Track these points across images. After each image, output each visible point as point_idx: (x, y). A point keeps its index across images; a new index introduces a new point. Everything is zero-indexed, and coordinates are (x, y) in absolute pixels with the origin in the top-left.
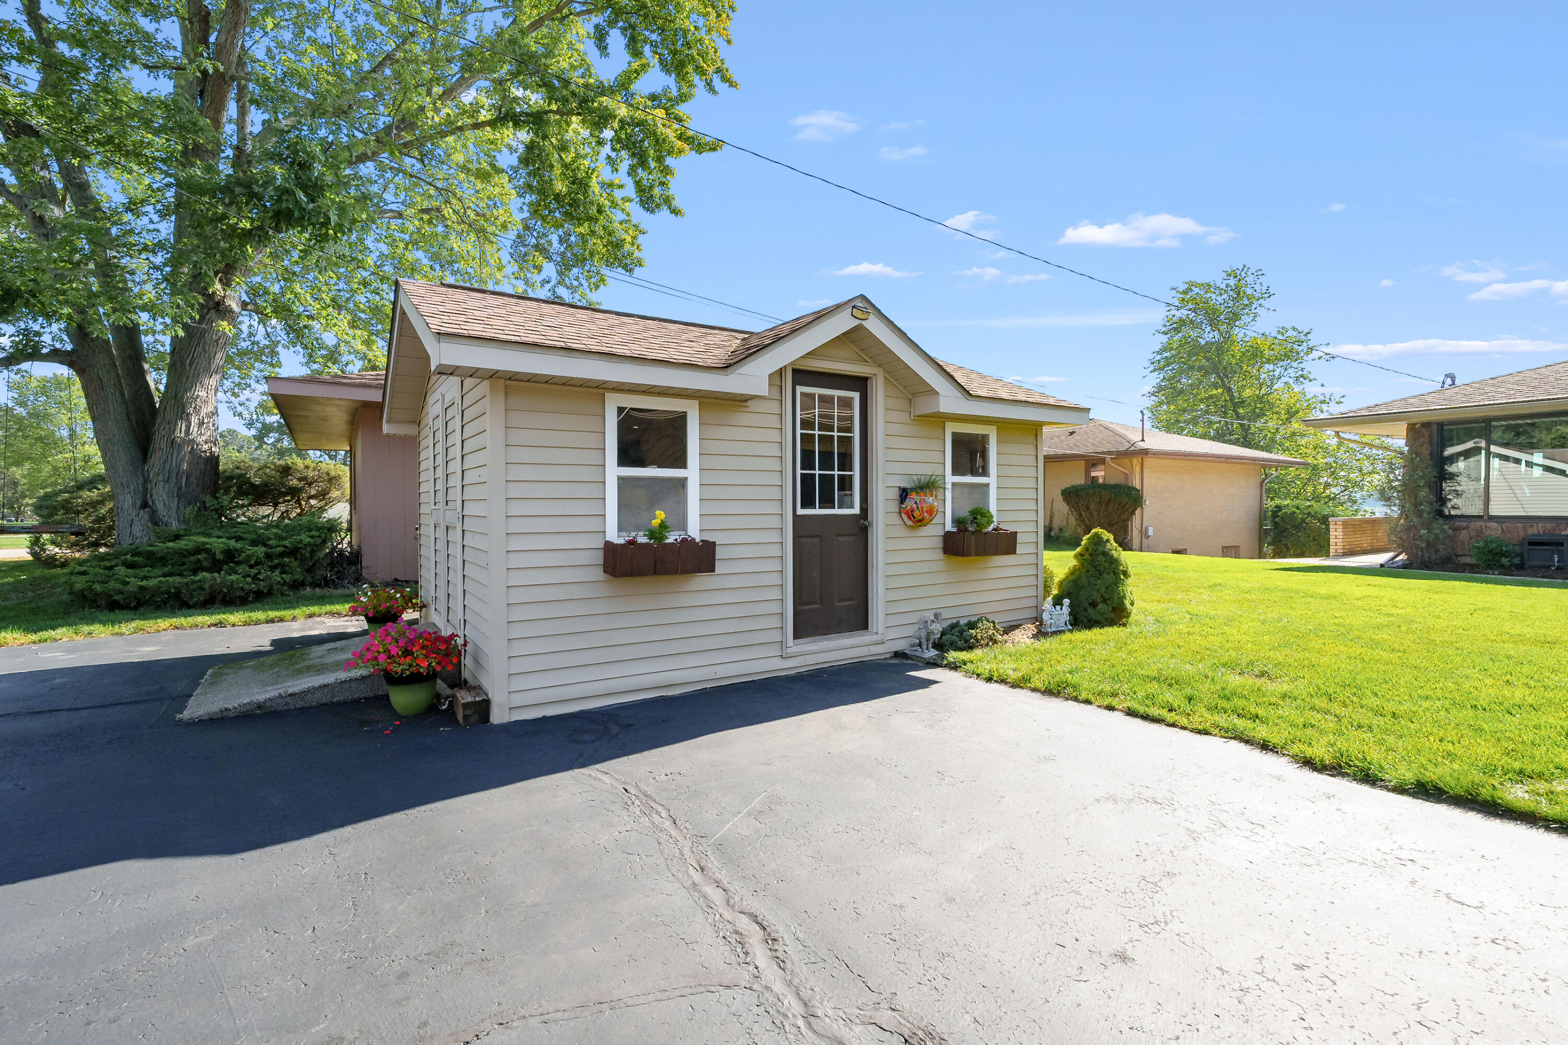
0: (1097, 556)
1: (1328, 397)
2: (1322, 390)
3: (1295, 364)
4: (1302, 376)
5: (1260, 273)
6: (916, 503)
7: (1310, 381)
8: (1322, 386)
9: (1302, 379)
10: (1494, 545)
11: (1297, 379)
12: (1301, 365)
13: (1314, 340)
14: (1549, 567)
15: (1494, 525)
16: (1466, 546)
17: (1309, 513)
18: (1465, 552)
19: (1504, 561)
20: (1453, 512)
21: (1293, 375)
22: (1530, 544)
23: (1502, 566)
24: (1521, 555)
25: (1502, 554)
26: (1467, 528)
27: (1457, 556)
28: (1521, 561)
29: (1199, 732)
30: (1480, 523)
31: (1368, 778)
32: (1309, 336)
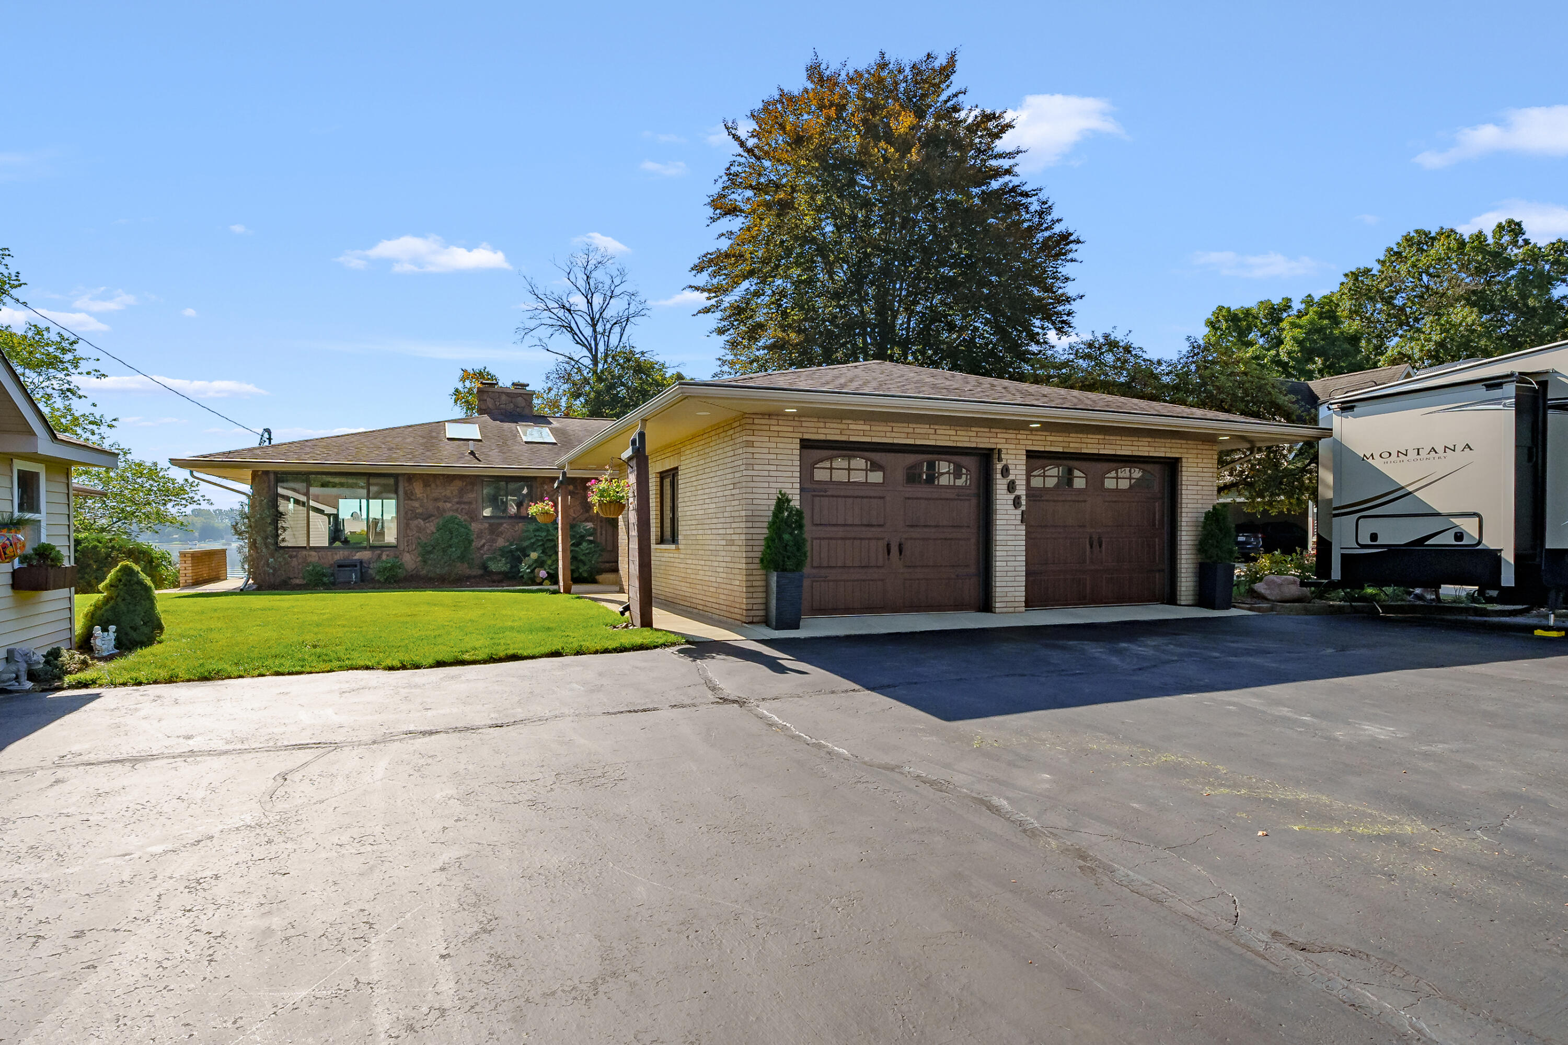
0: (132, 585)
1: (98, 417)
2: (93, 410)
3: (61, 375)
4: (69, 390)
5: (7, 252)
6: (8, 539)
7: (80, 397)
8: (94, 405)
9: (68, 394)
10: (319, 569)
11: (63, 392)
12: (68, 378)
13: (81, 349)
14: (349, 582)
15: (313, 553)
16: (296, 571)
17: (113, 547)
18: (296, 575)
19: (325, 579)
20: (283, 544)
21: (56, 387)
22: (339, 566)
23: (324, 584)
24: (333, 575)
25: (324, 575)
26: (296, 556)
27: (290, 578)
28: (334, 579)
29: (328, 672)
30: (304, 553)
31: (417, 667)
32: (75, 346)
